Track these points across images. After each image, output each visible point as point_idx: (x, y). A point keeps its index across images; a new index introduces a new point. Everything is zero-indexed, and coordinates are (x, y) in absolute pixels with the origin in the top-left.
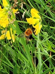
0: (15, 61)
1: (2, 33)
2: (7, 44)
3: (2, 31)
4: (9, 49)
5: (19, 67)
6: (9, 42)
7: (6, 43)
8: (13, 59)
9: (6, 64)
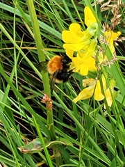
0: (113, 150)
1: (84, 85)
2: (95, 110)
3: (84, 81)
4: (99, 120)
5: (122, 162)
6: (100, 105)
7: (93, 108)
8: (108, 145)
9: (91, 155)
